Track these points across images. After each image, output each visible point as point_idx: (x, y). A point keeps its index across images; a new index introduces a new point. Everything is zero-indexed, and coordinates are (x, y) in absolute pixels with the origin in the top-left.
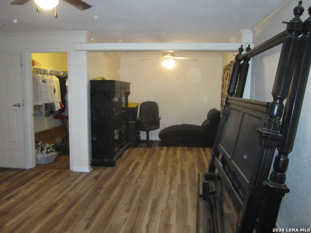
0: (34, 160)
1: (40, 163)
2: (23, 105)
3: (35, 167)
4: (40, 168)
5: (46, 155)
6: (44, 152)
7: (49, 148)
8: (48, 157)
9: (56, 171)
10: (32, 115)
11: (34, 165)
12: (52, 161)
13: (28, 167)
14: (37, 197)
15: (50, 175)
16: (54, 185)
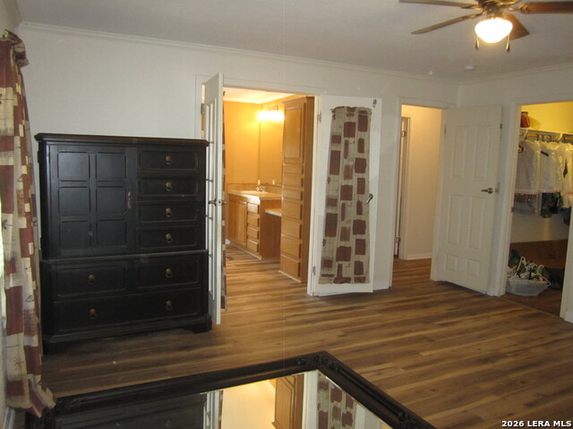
0: (504, 284)
1: (513, 291)
2: (497, 191)
3: (502, 296)
4: (510, 299)
5: (526, 282)
6: (523, 275)
7: (534, 271)
8: (529, 286)
9: (535, 311)
10: (510, 210)
11: (503, 293)
12: (536, 295)
13: (491, 293)
14: (481, 337)
15: (521, 314)
16: (516, 329)
